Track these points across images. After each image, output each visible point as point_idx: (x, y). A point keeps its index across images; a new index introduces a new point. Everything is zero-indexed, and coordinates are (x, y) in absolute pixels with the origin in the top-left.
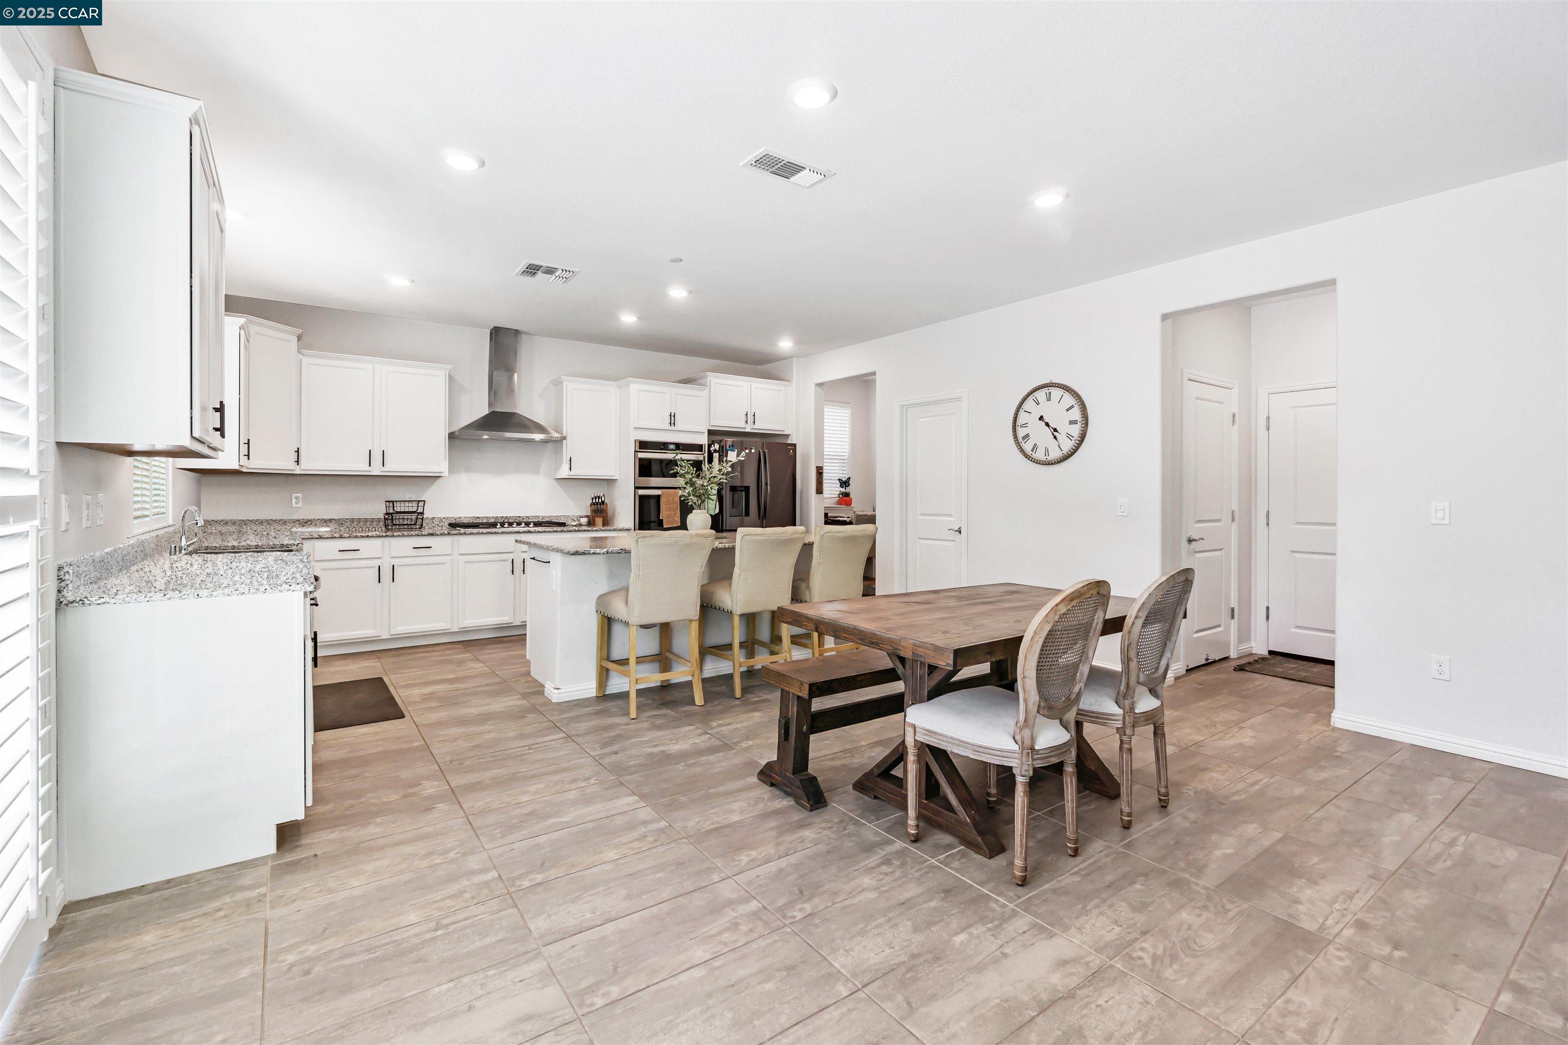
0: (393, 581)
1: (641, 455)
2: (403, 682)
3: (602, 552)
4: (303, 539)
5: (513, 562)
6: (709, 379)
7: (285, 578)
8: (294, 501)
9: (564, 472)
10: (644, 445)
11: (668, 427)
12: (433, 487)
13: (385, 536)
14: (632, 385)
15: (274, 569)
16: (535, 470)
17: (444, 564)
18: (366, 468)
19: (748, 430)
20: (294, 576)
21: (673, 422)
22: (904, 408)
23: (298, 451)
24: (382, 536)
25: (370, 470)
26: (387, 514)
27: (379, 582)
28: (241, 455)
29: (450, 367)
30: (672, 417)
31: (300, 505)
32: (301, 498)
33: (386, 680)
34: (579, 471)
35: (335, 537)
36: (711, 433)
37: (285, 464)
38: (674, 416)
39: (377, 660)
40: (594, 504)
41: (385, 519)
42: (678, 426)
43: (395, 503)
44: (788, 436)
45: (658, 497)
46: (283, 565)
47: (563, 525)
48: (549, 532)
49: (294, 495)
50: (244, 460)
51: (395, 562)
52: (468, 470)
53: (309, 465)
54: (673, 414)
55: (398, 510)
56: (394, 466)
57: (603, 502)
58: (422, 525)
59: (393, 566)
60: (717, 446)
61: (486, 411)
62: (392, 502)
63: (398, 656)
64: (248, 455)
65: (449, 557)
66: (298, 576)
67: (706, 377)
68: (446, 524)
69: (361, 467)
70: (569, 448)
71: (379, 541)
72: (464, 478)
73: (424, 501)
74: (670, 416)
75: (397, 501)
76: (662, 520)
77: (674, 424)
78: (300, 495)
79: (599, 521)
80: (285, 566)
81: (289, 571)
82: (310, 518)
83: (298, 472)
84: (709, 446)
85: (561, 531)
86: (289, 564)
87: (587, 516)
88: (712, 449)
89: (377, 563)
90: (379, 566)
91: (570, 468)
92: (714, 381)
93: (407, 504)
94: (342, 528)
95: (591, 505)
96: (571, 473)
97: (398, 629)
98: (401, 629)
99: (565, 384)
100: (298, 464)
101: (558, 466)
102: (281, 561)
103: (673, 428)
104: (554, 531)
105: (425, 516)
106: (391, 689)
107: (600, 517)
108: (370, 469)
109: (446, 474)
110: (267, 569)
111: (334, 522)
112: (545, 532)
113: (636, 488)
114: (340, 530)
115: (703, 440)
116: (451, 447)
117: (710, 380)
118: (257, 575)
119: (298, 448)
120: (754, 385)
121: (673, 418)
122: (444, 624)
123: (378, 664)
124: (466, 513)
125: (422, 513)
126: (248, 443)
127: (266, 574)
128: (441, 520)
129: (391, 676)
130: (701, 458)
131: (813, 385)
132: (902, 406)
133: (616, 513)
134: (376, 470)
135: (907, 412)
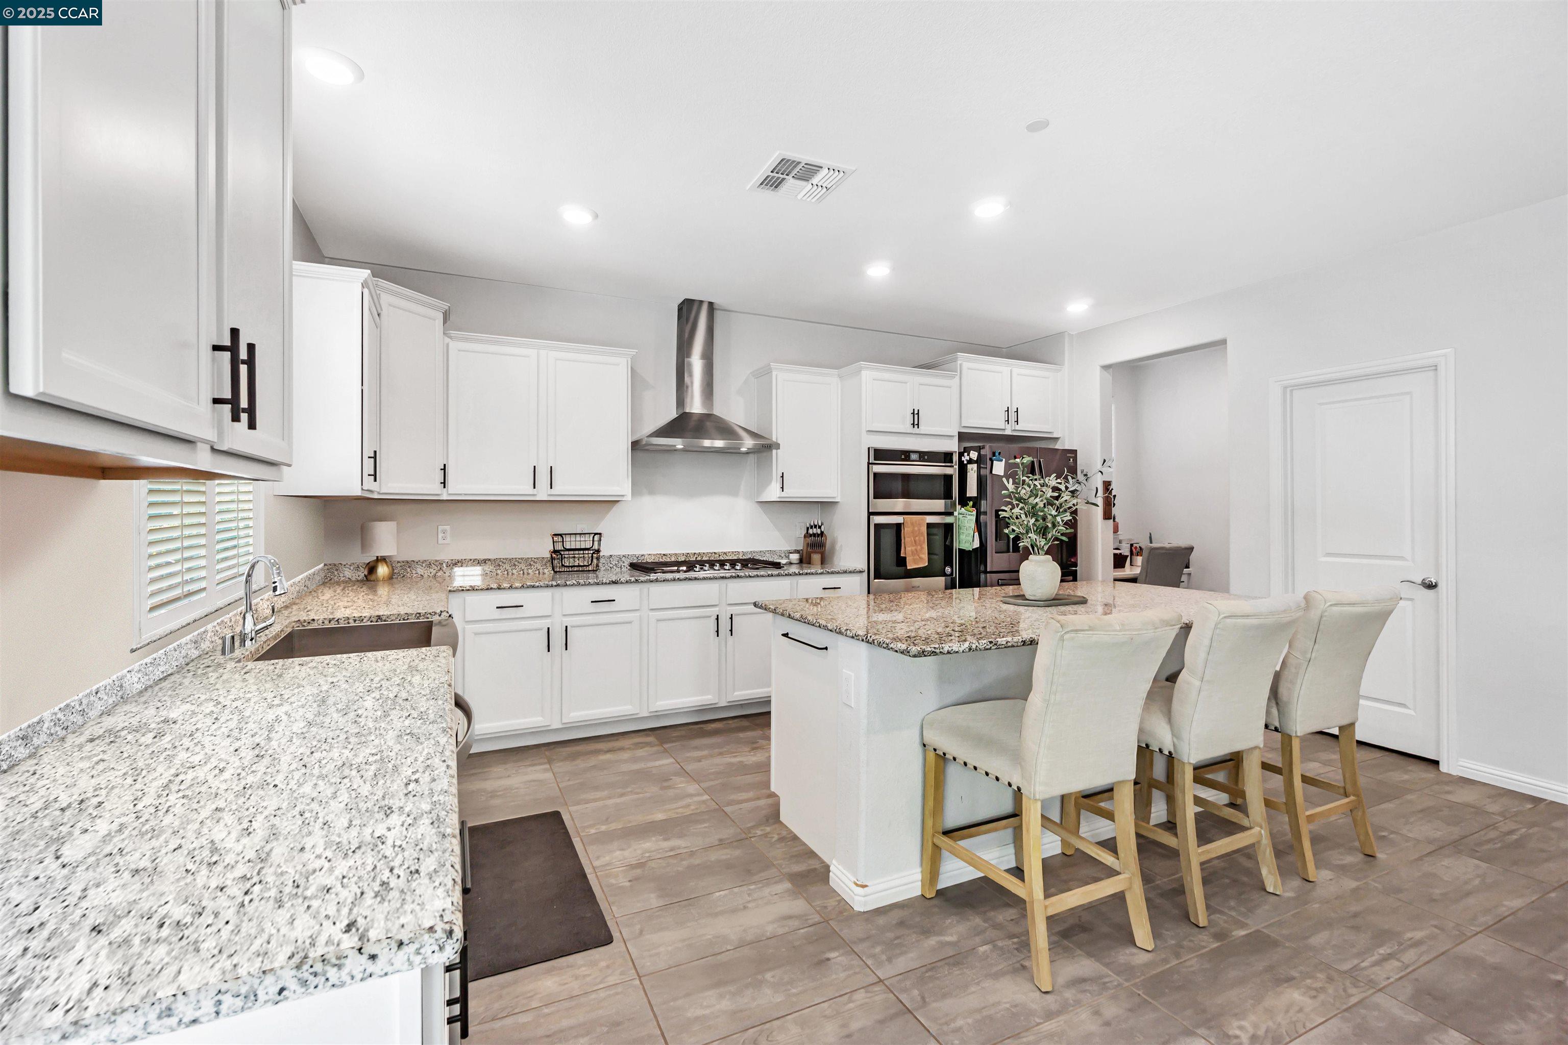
0: (566, 649)
1: (878, 469)
2: (591, 826)
3: (961, 650)
4: (450, 591)
5: (717, 619)
6: (959, 362)
7: (409, 773)
8: (440, 535)
9: (773, 493)
10: (881, 455)
11: (909, 429)
12: (610, 516)
13: (556, 586)
14: (864, 373)
15: (393, 754)
16: (733, 492)
17: (630, 623)
18: (531, 491)
19: (1008, 432)
20: (429, 762)
21: (916, 422)
22: (1289, 390)
23: (444, 469)
24: (552, 586)
25: (535, 493)
26: (555, 552)
27: (549, 651)
28: (365, 475)
29: (633, 352)
30: (915, 414)
31: (448, 541)
32: (449, 531)
33: (566, 817)
34: (793, 492)
35: (491, 588)
36: (962, 437)
37: (429, 487)
38: (918, 414)
39: (547, 766)
40: (811, 535)
41: (552, 558)
42: (923, 429)
43: (564, 536)
44: (1057, 439)
45: (898, 526)
46: (411, 742)
47: (777, 565)
48: (763, 576)
49: (440, 528)
50: (369, 483)
51: (568, 621)
52: (652, 492)
53: (459, 488)
54: (916, 412)
55: (568, 547)
56: (565, 488)
57: (822, 533)
58: (597, 565)
59: (566, 627)
60: (974, 455)
61: (674, 414)
62: (561, 535)
63: (573, 757)
64: (375, 475)
65: (637, 614)
66: (436, 761)
67: (955, 360)
68: (627, 564)
69: (521, 488)
70: (781, 460)
71: (547, 594)
72: (647, 501)
73: (600, 534)
74: (913, 413)
75: (565, 534)
76: (905, 558)
77: (918, 424)
78: (448, 528)
79: (816, 557)
80: (413, 745)
81: (421, 753)
82: (459, 558)
83: (445, 497)
84: (961, 455)
85: (778, 575)
86: (422, 739)
87: (797, 552)
88: (965, 458)
89: (545, 623)
90: (548, 628)
91: (782, 488)
92: (966, 365)
93: (578, 538)
94: (499, 572)
95: (805, 537)
96: (784, 494)
97: (572, 714)
98: (576, 715)
99: (774, 373)
100: (444, 487)
101: (764, 484)
102: (409, 737)
103: (916, 430)
104: (769, 576)
105: (601, 554)
106: (576, 842)
107: (818, 553)
108: (535, 491)
109: (629, 497)
110: (378, 757)
111: (490, 563)
112: (758, 576)
113: (870, 514)
114: (497, 574)
115: (953, 446)
116: (635, 463)
117: (961, 365)
118: (354, 773)
119: (445, 465)
120: (1016, 371)
121: (916, 416)
122: (630, 707)
123: (549, 775)
124: (649, 550)
125: (598, 551)
126: (375, 458)
127: (373, 768)
128: (620, 558)
129: (572, 809)
130: (949, 471)
131: (1099, 368)
132: (1285, 388)
133: (837, 547)
134: (542, 493)
135: (1291, 395)
